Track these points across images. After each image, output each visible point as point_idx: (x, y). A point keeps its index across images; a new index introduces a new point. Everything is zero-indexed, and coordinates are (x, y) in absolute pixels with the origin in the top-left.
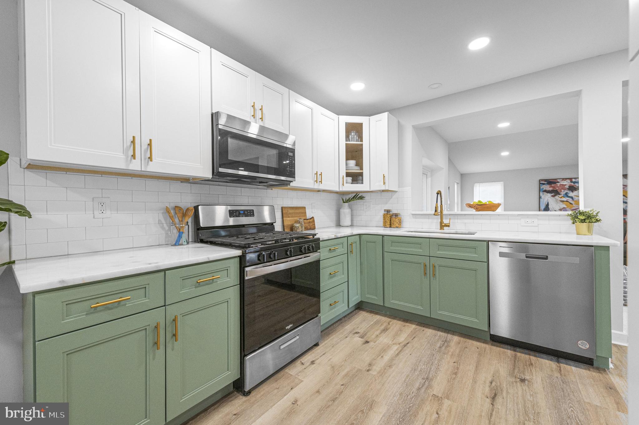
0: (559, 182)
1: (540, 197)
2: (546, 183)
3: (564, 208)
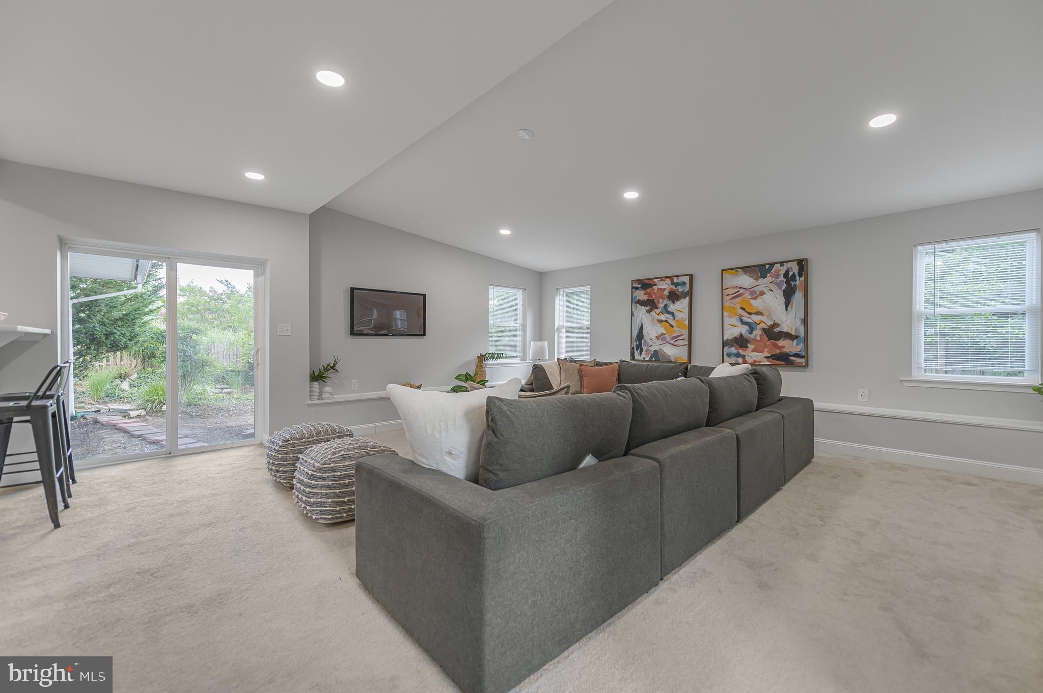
0: (656, 285)
1: (632, 315)
2: (639, 286)
3: (662, 334)
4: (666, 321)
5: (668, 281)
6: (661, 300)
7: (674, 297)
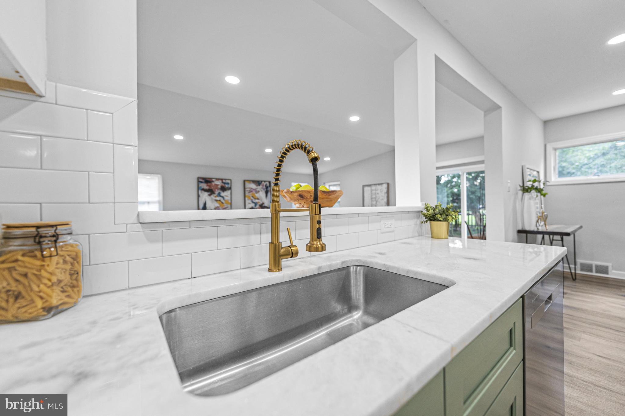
0: (214, 182)
1: (199, 196)
2: (203, 181)
3: (218, 207)
4: (220, 201)
5: (220, 181)
6: (216, 190)
7: (223, 189)
